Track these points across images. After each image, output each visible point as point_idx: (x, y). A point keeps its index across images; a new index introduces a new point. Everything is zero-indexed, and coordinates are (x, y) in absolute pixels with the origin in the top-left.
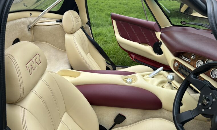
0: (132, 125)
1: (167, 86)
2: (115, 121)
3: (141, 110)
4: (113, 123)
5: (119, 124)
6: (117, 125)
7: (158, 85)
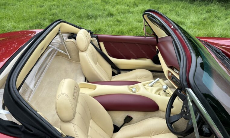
0: (137, 123)
1: (162, 94)
2: (125, 121)
3: (144, 112)
4: (123, 122)
5: (128, 123)
6: (126, 124)
7: (156, 93)
